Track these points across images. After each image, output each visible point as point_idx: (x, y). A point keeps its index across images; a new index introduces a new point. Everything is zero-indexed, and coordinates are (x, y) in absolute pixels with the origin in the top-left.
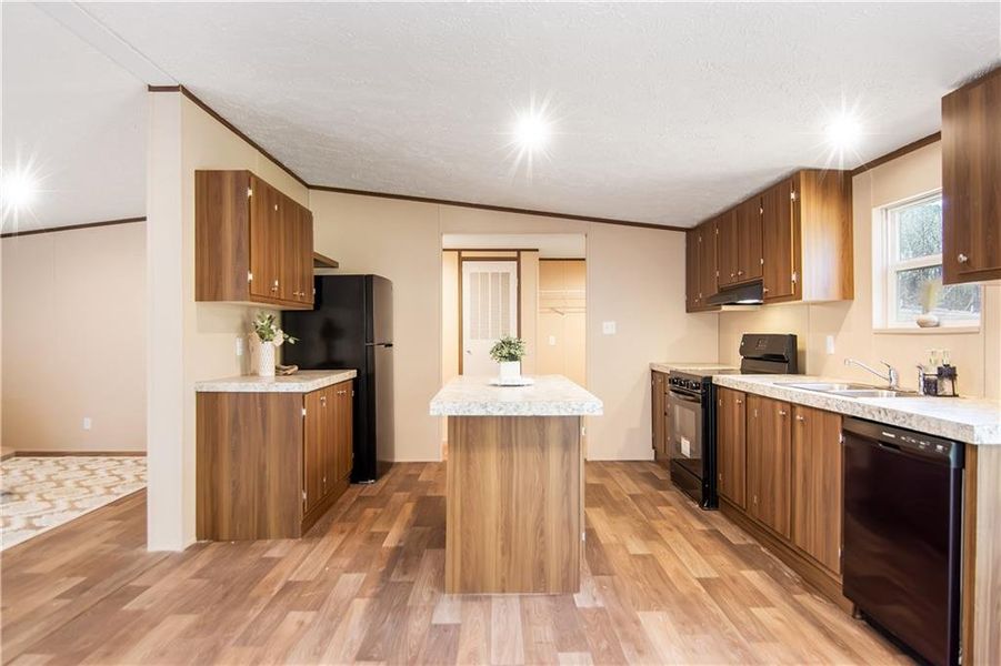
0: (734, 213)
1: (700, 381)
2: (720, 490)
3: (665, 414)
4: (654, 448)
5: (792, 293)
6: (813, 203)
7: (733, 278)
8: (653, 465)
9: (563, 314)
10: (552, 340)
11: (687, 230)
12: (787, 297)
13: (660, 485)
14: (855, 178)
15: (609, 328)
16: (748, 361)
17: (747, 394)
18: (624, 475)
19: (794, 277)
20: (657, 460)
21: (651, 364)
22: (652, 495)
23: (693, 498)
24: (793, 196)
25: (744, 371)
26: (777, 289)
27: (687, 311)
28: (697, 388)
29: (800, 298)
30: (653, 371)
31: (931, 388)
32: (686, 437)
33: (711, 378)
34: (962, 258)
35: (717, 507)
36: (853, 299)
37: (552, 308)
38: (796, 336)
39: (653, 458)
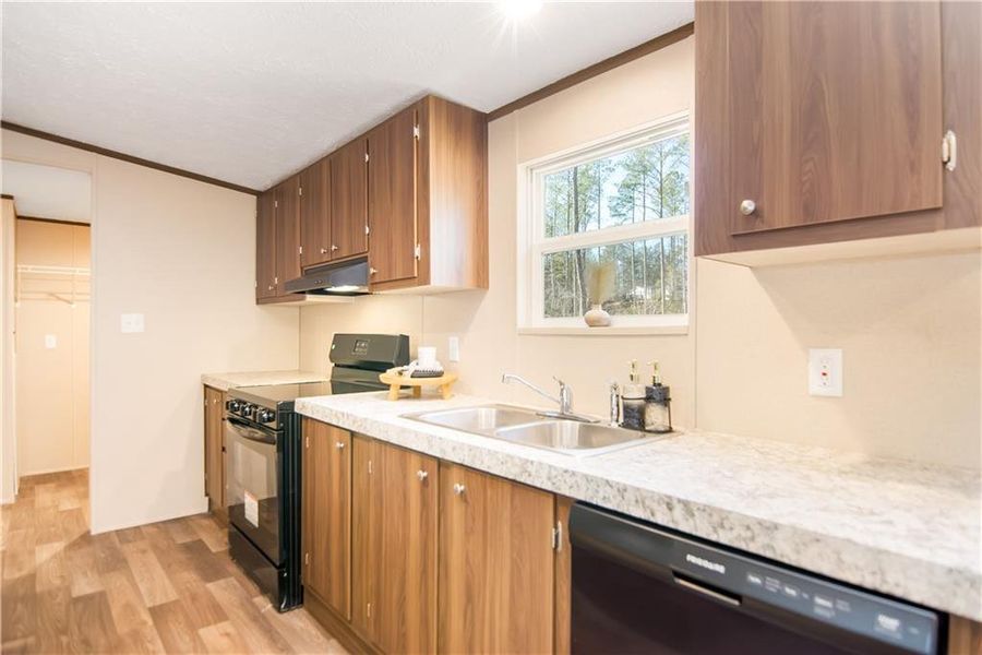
0: (326, 165)
1: (274, 408)
2: (307, 579)
3: (224, 449)
4: (207, 495)
5: (417, 274)
6: (444, 143)
7: (323, 253)
8: (206, 522)
9: (69, 302)
10: (51, 341)
11: (258, 194)
12: (408, 280)
13: (210, 572)
14: (491, 125)
15: (132, 323)
16: (339, 369)
17: (353, 434)
18: (152, 557)
19: (417, 252)
20: (212, 513)
21: (203, 376)
22: (194, 598)
23: (264, 590)
24: (416, 132)
25: (339, 387)
26: (390, 270)
27: (258, 303)
28: (270, 420)
29: (429, 283)
30: (206, 386)
31: (634, 419)
32: (253, 494)
33: (293, 403)
34: (748, 205)
35: (302, 602)
36: (488, 288)
37: (52, 294)
38: (407, 337)
39: (205, 509)
